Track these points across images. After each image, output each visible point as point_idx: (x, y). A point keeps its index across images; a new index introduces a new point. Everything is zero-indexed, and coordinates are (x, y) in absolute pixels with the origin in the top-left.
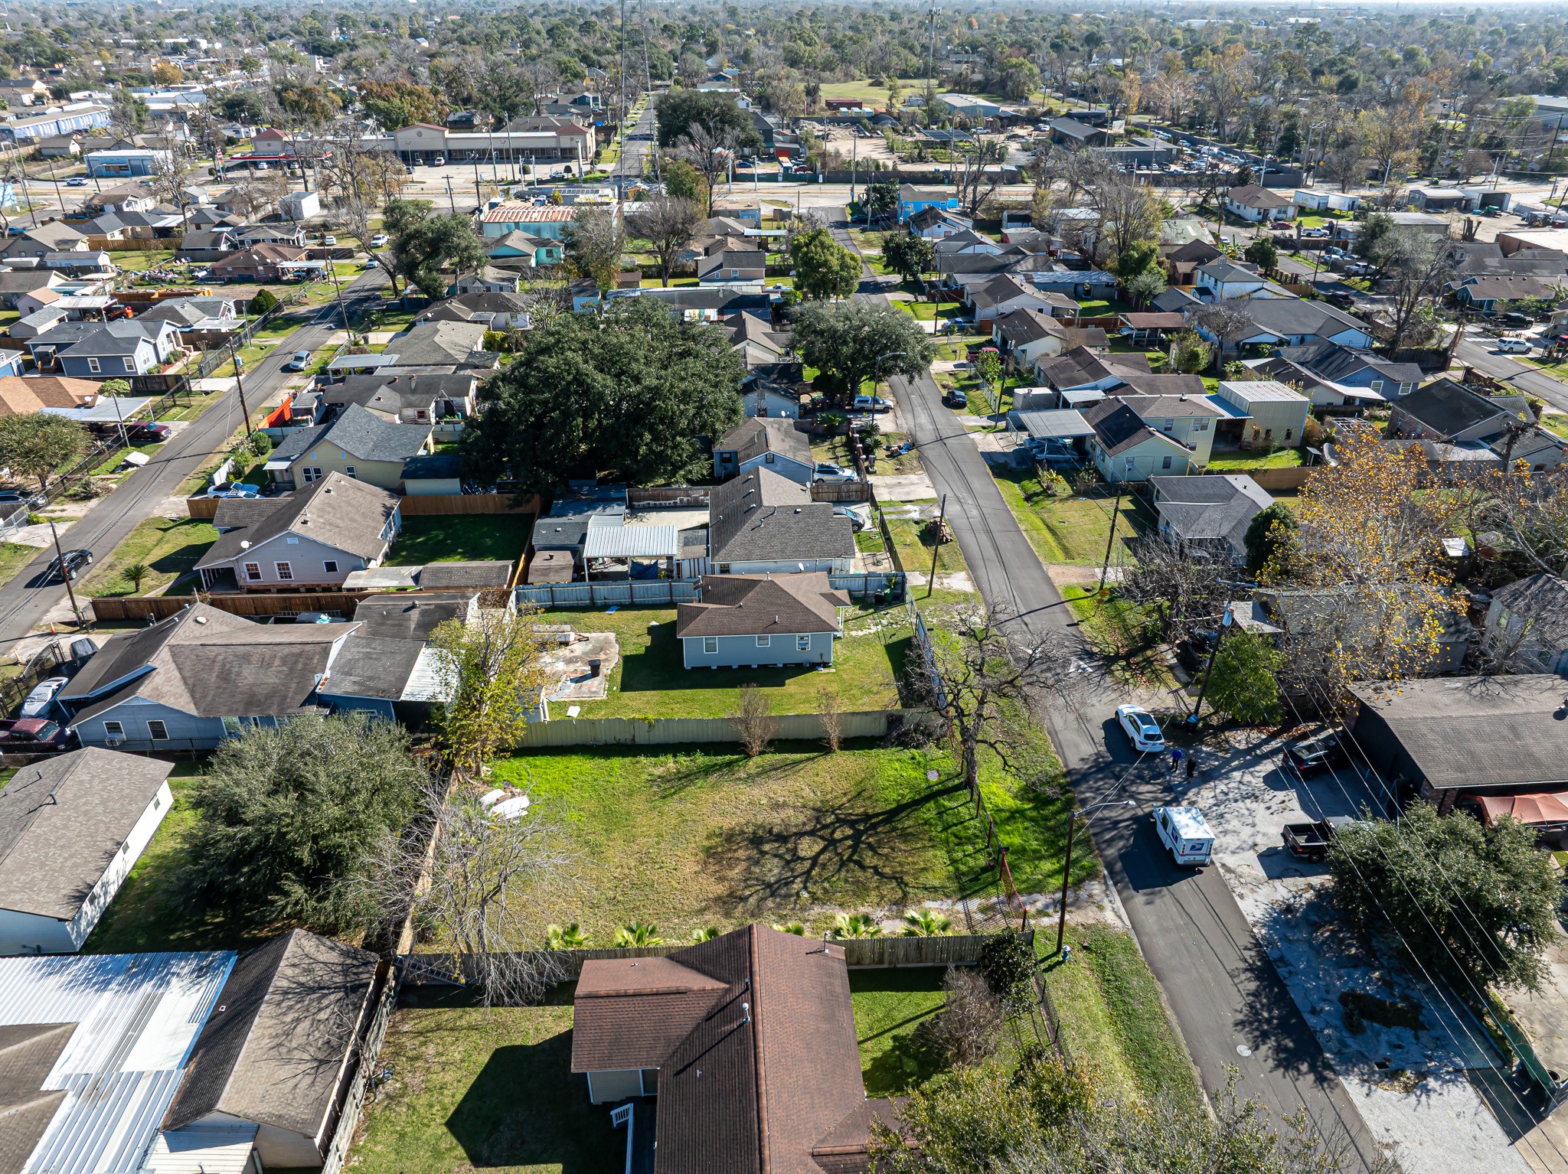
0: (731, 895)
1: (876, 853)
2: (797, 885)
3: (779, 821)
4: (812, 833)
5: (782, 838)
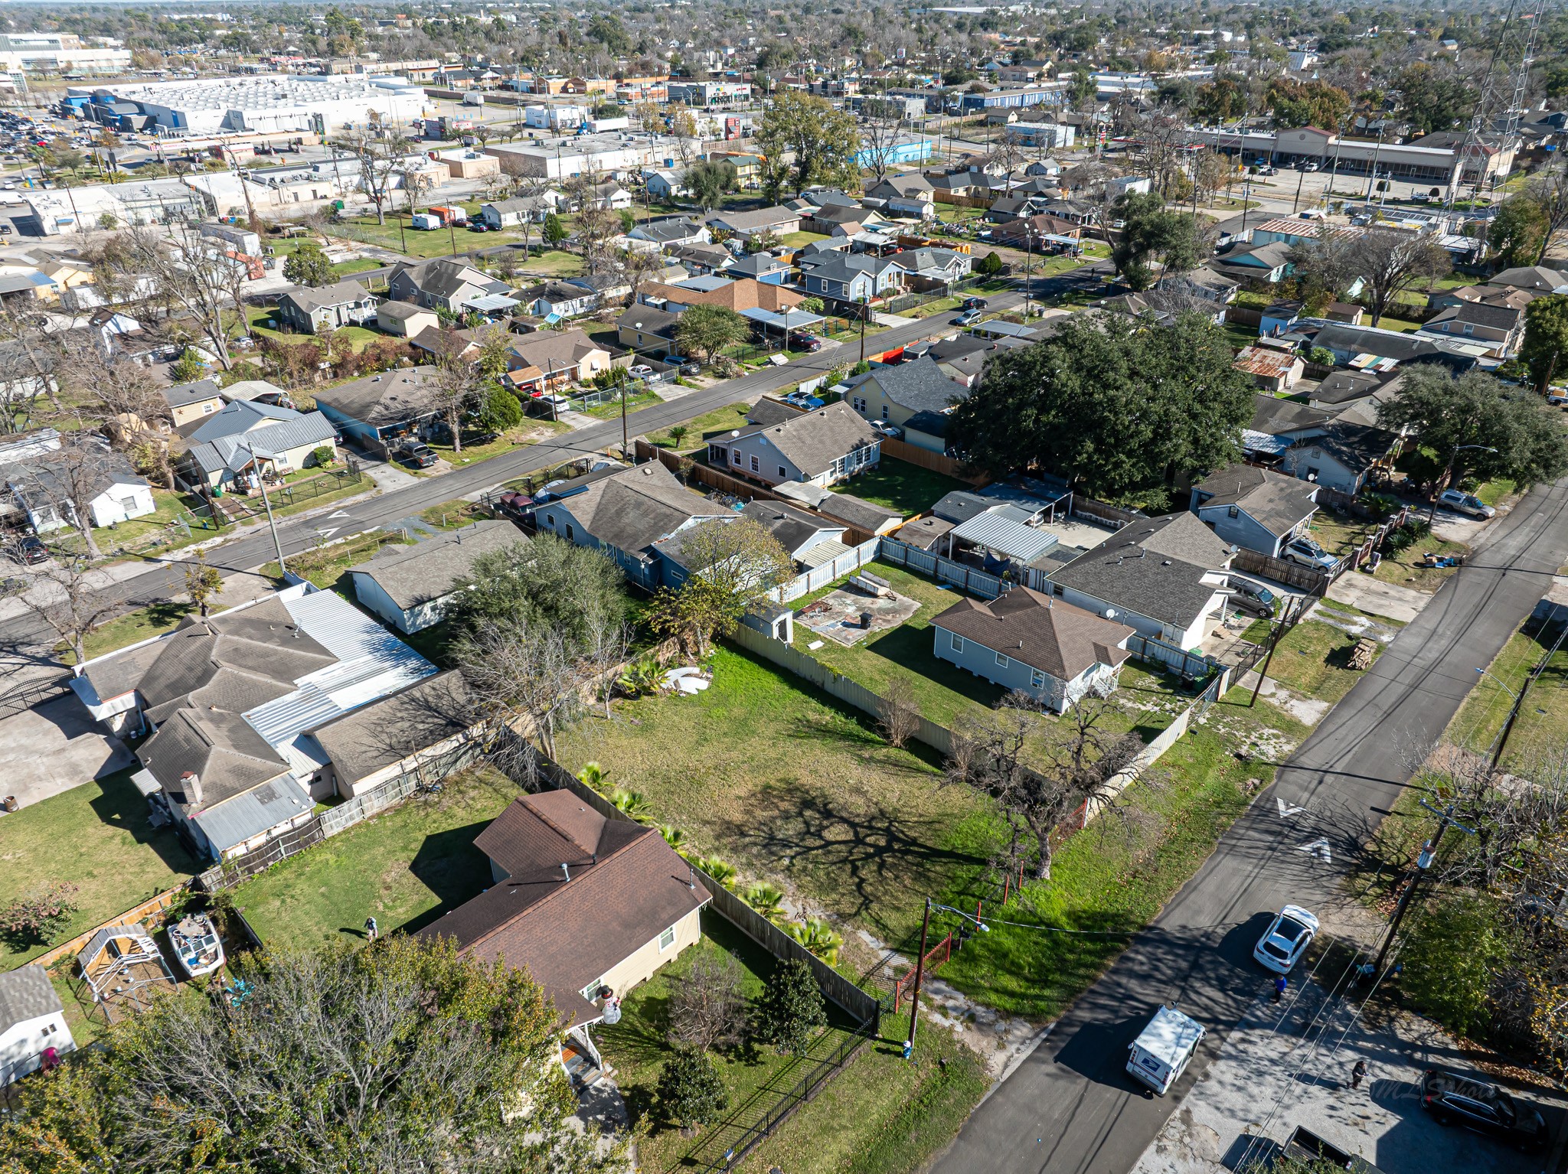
0: (738, 826)
1: (879, 871)
3: (841, 801)
4: (853, 825)
5: (827, 814)
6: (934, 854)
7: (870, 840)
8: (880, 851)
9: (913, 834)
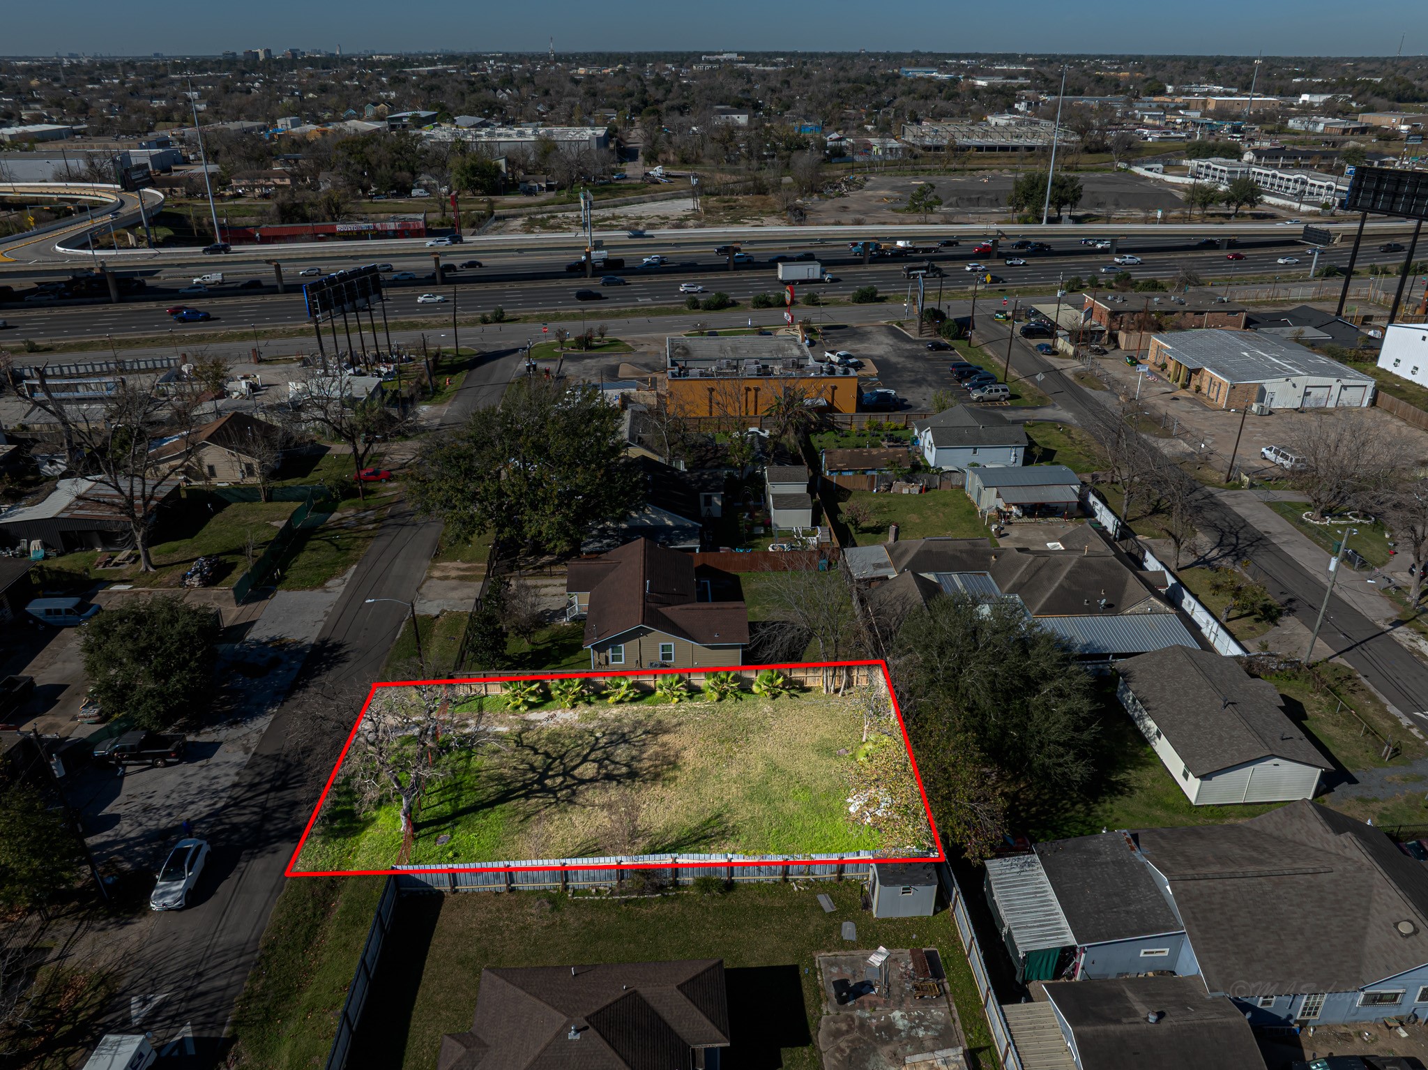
0: (656, 734)
1: (531, 765)
2: (603, 741)
4: (582, 782)
6: (504, 798)
7: (559, 780)
8: (544, 776)
9: (533, 801)
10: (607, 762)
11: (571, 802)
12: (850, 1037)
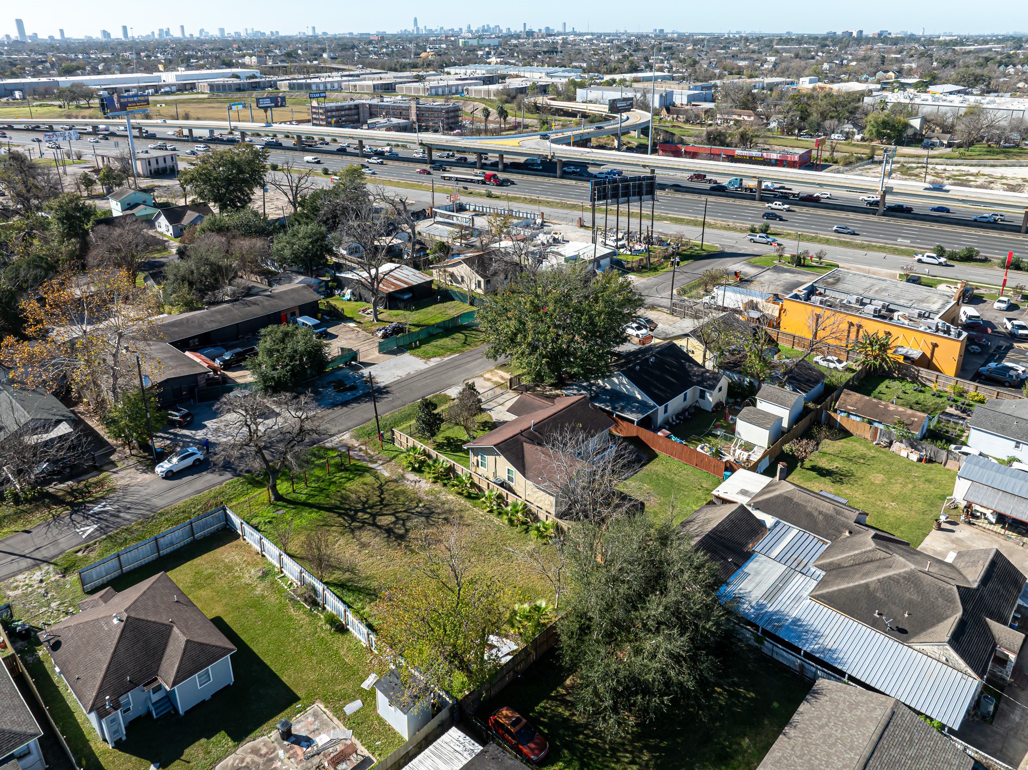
2: (418, 510)
4: (374, 524)
6: (330, 509)
8: (364, 510)
9: (339, 519)
10: (401, 522)
11: (352, 531)
12: (256, 759)
